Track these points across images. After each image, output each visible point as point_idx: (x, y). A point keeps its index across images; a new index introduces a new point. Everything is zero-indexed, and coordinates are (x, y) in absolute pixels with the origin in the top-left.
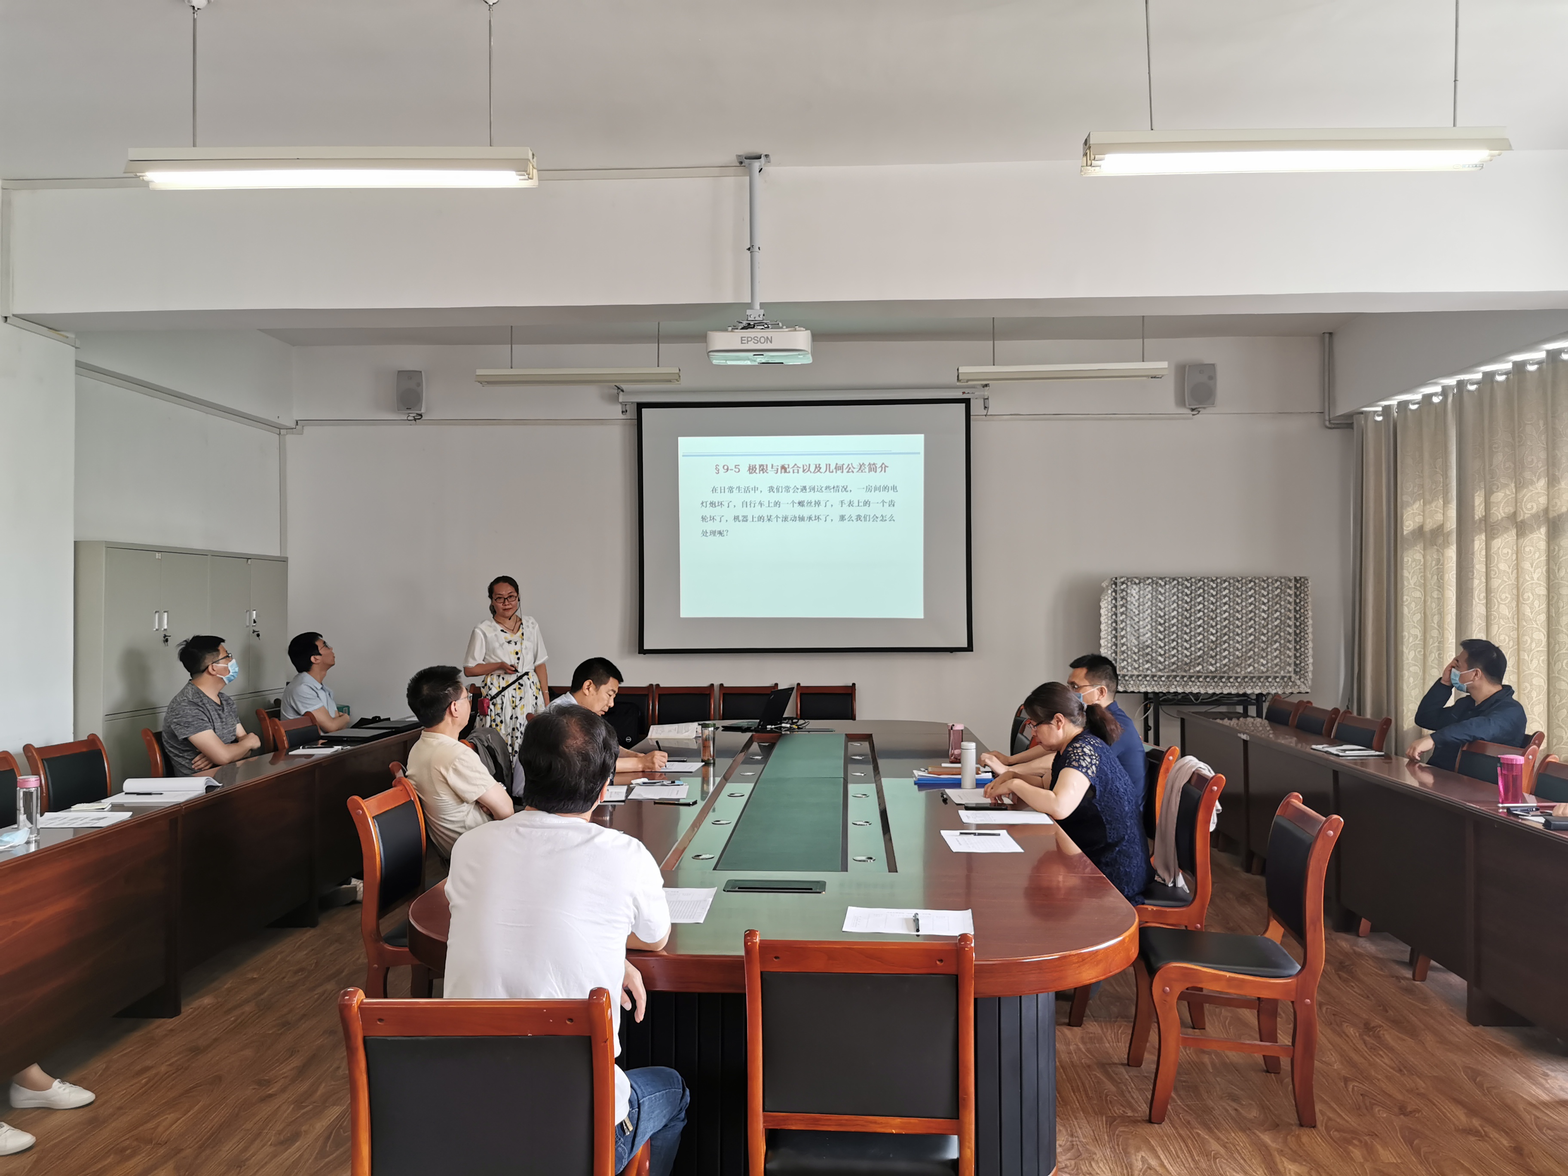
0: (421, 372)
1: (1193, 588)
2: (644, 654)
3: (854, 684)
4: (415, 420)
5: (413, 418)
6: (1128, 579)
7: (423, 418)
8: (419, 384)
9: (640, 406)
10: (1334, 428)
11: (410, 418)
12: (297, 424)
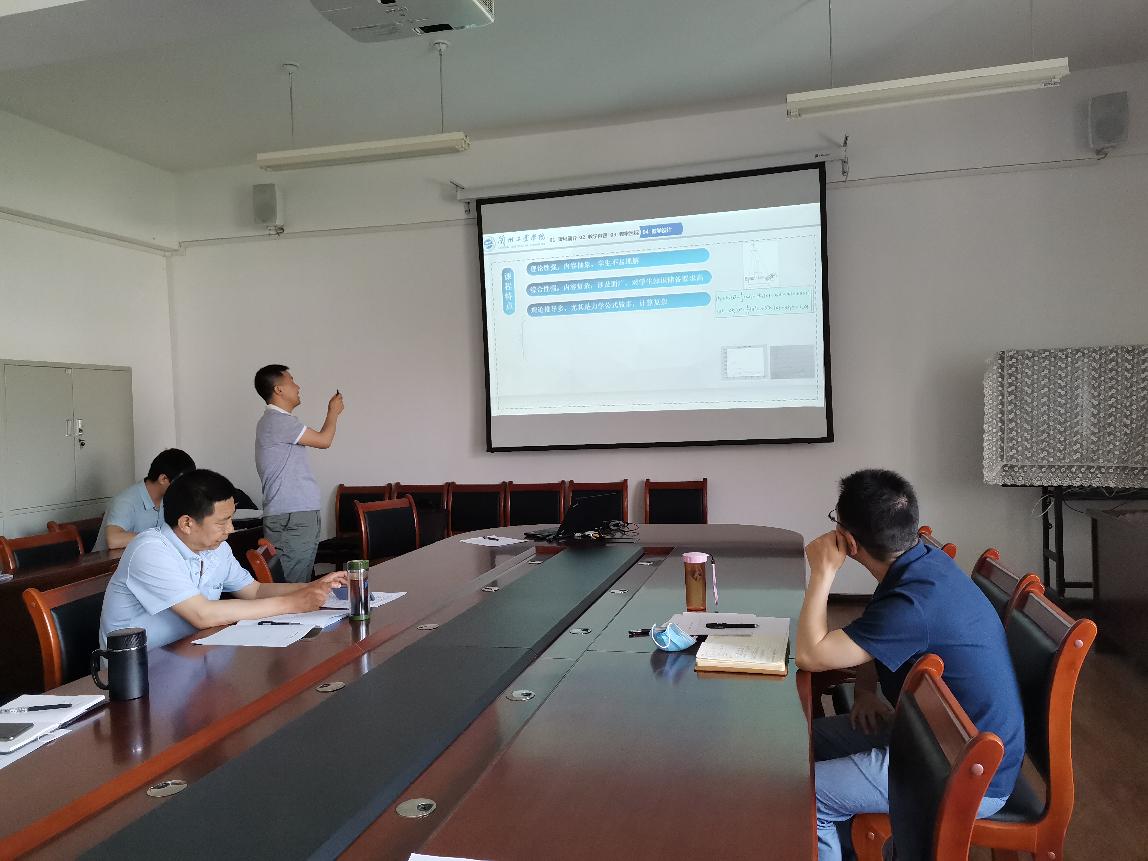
0: (273, 185)
1: (1103, 360)
2: (493, 452)
3: (705, 480)
4: (278, 234)
6: (1017, 352)
7: (285, 232)
8: (273, 197)
9: (480, 202)
11: (271, 232)
12: (180, 246)
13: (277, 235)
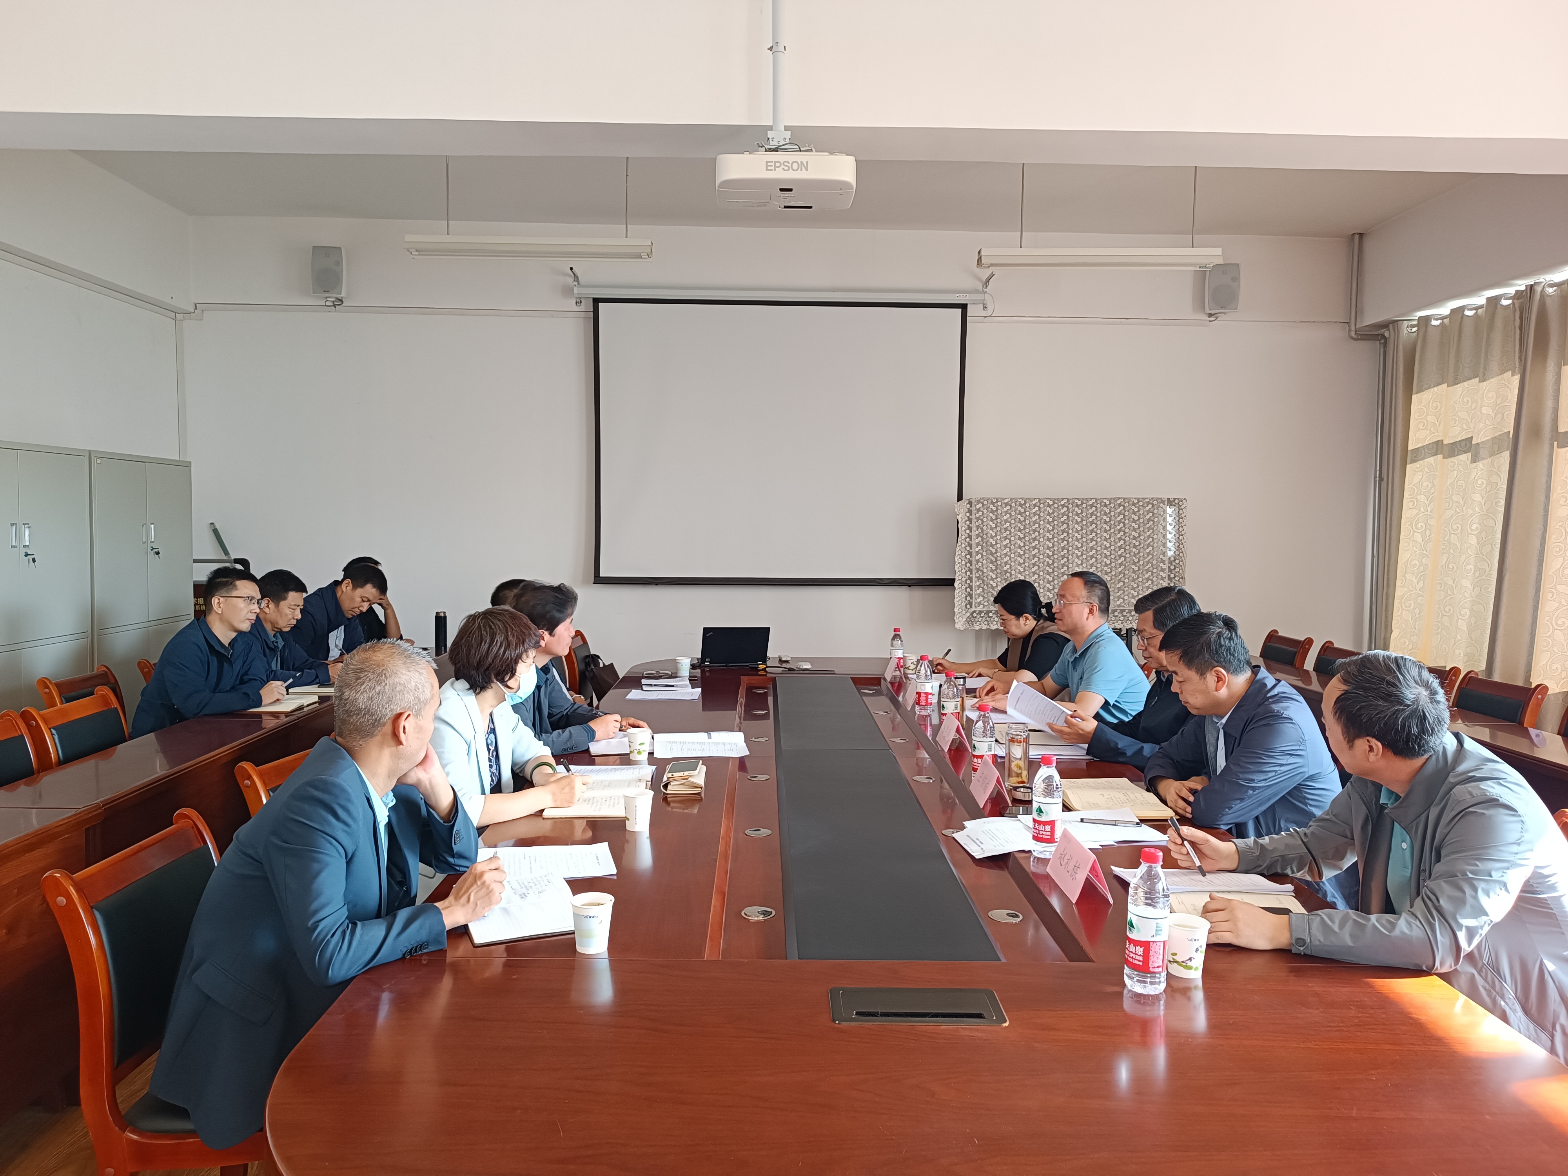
0: (340, 248)
2: (601, 583)
4: (335, 306)
5: (332, 304)
7: (343, 305)
8: (339, 263)
9: (597, 301)
10: (1360, 339)
11: (328, 303)
12: (196, 309)
13: (333, 307)
